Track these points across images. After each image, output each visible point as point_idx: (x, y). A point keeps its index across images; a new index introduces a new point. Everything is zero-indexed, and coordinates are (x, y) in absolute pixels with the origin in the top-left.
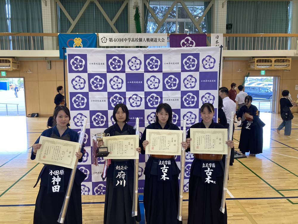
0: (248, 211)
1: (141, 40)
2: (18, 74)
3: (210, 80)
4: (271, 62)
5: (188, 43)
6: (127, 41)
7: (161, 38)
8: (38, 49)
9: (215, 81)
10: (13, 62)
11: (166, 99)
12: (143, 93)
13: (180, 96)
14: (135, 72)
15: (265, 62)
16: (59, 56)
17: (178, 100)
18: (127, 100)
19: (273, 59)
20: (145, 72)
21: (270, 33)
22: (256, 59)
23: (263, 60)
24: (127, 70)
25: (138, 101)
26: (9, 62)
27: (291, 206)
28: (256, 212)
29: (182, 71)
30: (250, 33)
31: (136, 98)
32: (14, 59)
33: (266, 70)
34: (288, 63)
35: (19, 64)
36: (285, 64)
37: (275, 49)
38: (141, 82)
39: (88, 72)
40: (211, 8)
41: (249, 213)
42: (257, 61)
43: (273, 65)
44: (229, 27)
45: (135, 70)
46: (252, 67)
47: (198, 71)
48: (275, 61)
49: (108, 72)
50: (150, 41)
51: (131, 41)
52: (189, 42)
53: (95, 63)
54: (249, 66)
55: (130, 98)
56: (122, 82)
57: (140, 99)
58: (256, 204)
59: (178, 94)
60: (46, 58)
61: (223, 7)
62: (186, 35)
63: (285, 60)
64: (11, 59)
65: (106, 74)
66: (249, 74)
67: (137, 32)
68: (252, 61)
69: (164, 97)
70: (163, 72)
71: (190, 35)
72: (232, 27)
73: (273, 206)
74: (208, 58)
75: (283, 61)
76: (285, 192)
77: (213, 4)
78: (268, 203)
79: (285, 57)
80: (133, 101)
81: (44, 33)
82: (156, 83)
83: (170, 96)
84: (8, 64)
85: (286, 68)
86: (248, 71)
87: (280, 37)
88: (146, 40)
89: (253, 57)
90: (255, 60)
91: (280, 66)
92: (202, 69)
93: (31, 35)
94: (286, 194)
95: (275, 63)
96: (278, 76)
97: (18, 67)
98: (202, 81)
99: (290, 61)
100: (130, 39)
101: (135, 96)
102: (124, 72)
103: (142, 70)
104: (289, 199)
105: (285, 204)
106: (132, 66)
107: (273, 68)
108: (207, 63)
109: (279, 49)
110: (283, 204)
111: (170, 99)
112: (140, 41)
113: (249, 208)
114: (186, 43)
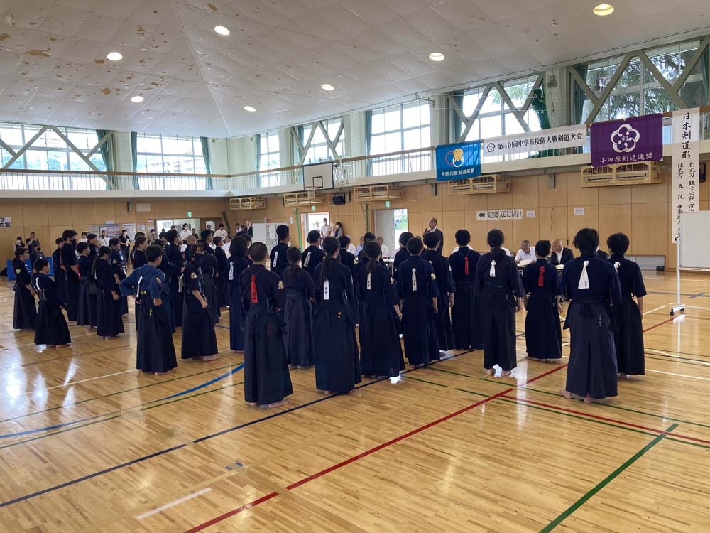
2: (401, 204)
5: (625, 135)
6: (523, 145)
7: (576, 133)
10: (390, 189)
26: (386, 189)
32: (392, 185)
40: (704, 53)
50: (558, 140)
51: (528, 145)
52: (628, 133)
62: (622, 122)
64: (387, 186)
71: (628, 121)
77: (708, 45)
84: (383, 193)
88: (551, 139)
97: (400, 194)
112: (542, 142)
114: (620, 135)
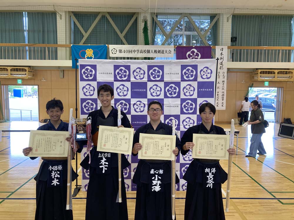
0: (240, 209)
1: (149, 52)
3: (207, 89)
4: (274, 73)
5: (194, 55)
6: (136, 53)
7: (168, 50)
8: (52, 59)
9: (212, 90)
10: (29, 71)
11: (167, 106)
12: (146, 100)
13: (180, 103)
14: (139, 81)
15: (269, 73)
16: (72, 66)
17: (178, 106)
18: (132, 106)
19: (276, 71)
20: (148, 81)
21: (274, 46)
22: (260, 71)
23: (266, 72)
24: (132, 79)
25: (142, 107)
27: (281, 206)
28: (247, 210)
29: (182, 81)
30: (254, 46)
31: (140, 104)
32: (30, 68)
33: (270, 81)
34: (291, 75)
35: (34, 72)
36: (288, 75)
37: (278, 62)
38: (145, 90)
39: (97, 81)
40: (216, 22)
41: (241, 211)
42: (261, 73)
43: (276, 77)
44: (234, 40)
45: (139, 80)
46: (256, 78)
47: (196, 80)
48: (278, 73)
49: (115, 81)
50: (157, 52)
51: (139, 53)
52: (195, 54)
53: (103, 73)
54: (253, 77)
55: (134, 104)
56: (128, 90)
57: (143, 105)
58: (248, 203)
59: (178, 101)
60: (59, 67)
61: (228, 21)
63: (288, 72)
64: (27, 68)
65: (113, 82)
66: (253, 84)
67: (146, 44)
68: (256, 73)
69: (165, 104)
70: (164, 81)
72: (236, 40)
73: (263, 205)
74: (206, 69)
75: (286, 73)
76: (277, 194)
77: (218, 19)
78: (259, 203)
79: (288, 69)
80: (137, 107)
81: (58, 44)
82: (158, 91)
83: (170, 103)
84: (24, 73)
85: (289, 80)
86: (252, 82)
87: (283, 50)
88: (153, 52)
89: (257, 69)
90: (258, 71)
91: (283, 78)
92: (200, 79)
93: (46, 46)
94: (278, 196)
95: (278, 75)
96: (282, 87)
97: (33, 75)
98: (200, 90)
99: (293, 73)
100: (138, 51)
101: (139, 103)
102: (129, 81)
103: (145, 80)
104: (280, 200)
105: (275, 204)
106: (137, 75)
107: (276, 79)
108: (204, 73)
109: (282, 61)
110: (273, 204)
111: (171, 106)
113: (241, 206)
